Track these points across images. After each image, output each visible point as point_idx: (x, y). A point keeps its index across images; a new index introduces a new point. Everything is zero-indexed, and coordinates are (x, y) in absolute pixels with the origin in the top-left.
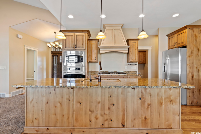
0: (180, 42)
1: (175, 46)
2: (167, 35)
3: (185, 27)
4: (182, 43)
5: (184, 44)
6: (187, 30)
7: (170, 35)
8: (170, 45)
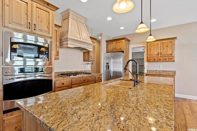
0: (119, 48)
1: (114, 51)
2: (106, 41)
3: (123, 39)
4: (120, 49)
5: (122, 50)
6: (124, 41)
7: (109, 41)
8: (109, 49)
